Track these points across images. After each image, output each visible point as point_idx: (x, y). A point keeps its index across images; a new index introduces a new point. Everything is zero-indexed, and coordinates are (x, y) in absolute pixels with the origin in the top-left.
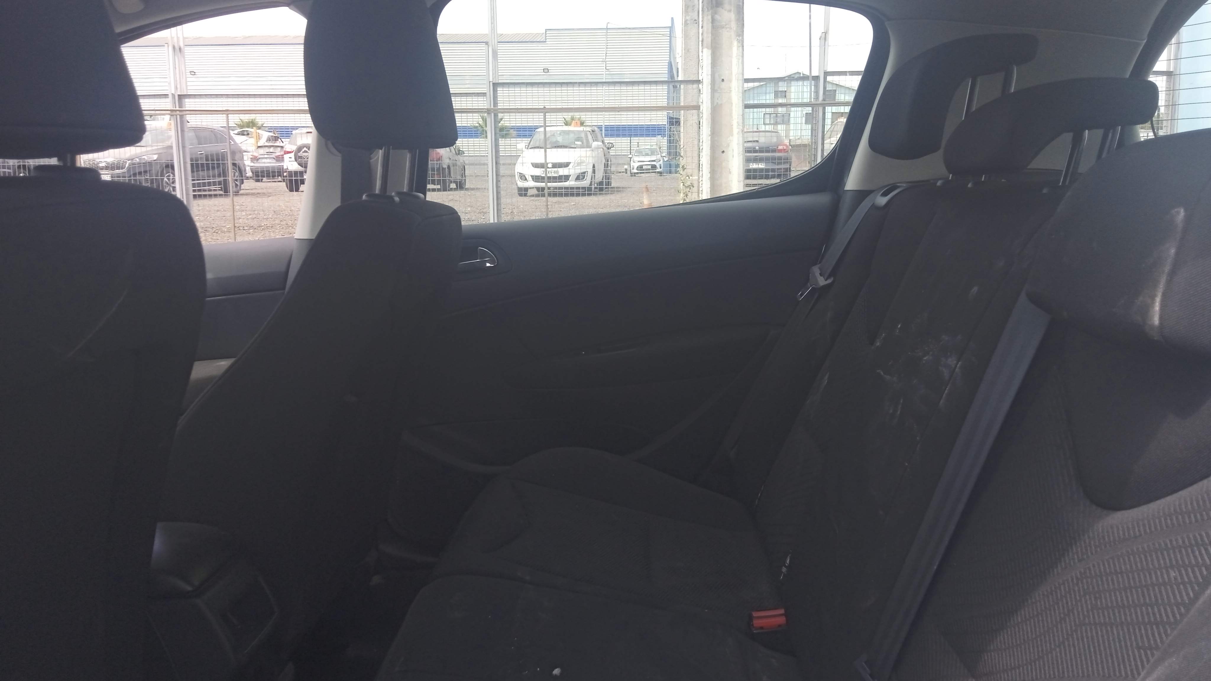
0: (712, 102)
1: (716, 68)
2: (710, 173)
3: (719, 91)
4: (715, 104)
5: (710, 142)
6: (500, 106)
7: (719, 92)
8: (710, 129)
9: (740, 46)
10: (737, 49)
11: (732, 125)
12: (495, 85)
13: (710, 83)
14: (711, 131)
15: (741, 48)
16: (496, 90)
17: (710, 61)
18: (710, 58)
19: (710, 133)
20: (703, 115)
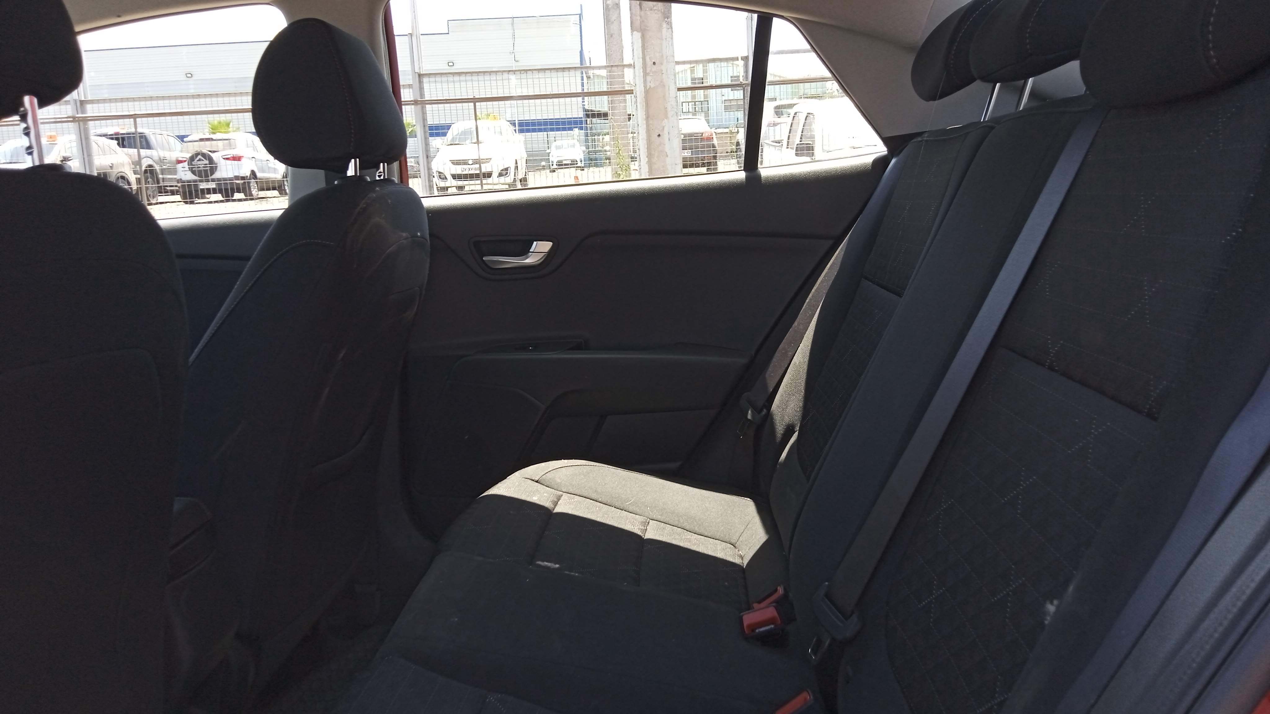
0: (645, 87)
1: (647, 51)
2: (647, 157)
3: (651, 74)
4: (648, 87)
5: (645, 126)
6: (427, 97)
7: (651, 76)
8: (644, 113)
9: (668, 29)
10: (667, 31)
11: (666, 108)
12: (420, 76)
13: (642, 66)
14: (645, 115)
15: (670, 29)
16: (422, 80)
17: (640, 45)
18: (640, 40)
19: (644, 117)
20: (637, 99)
